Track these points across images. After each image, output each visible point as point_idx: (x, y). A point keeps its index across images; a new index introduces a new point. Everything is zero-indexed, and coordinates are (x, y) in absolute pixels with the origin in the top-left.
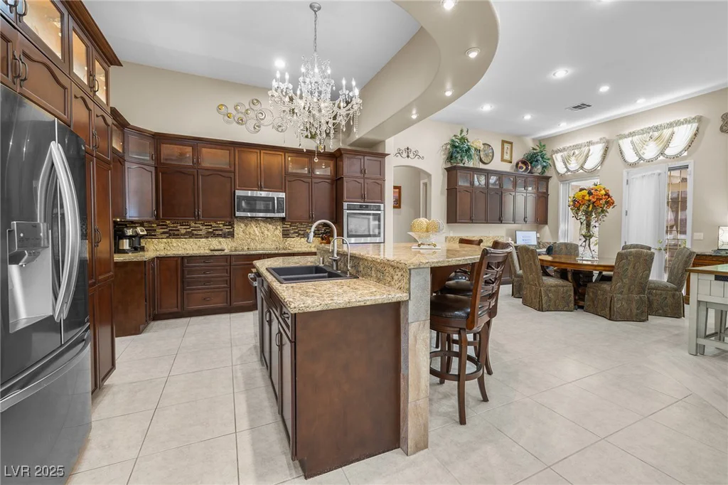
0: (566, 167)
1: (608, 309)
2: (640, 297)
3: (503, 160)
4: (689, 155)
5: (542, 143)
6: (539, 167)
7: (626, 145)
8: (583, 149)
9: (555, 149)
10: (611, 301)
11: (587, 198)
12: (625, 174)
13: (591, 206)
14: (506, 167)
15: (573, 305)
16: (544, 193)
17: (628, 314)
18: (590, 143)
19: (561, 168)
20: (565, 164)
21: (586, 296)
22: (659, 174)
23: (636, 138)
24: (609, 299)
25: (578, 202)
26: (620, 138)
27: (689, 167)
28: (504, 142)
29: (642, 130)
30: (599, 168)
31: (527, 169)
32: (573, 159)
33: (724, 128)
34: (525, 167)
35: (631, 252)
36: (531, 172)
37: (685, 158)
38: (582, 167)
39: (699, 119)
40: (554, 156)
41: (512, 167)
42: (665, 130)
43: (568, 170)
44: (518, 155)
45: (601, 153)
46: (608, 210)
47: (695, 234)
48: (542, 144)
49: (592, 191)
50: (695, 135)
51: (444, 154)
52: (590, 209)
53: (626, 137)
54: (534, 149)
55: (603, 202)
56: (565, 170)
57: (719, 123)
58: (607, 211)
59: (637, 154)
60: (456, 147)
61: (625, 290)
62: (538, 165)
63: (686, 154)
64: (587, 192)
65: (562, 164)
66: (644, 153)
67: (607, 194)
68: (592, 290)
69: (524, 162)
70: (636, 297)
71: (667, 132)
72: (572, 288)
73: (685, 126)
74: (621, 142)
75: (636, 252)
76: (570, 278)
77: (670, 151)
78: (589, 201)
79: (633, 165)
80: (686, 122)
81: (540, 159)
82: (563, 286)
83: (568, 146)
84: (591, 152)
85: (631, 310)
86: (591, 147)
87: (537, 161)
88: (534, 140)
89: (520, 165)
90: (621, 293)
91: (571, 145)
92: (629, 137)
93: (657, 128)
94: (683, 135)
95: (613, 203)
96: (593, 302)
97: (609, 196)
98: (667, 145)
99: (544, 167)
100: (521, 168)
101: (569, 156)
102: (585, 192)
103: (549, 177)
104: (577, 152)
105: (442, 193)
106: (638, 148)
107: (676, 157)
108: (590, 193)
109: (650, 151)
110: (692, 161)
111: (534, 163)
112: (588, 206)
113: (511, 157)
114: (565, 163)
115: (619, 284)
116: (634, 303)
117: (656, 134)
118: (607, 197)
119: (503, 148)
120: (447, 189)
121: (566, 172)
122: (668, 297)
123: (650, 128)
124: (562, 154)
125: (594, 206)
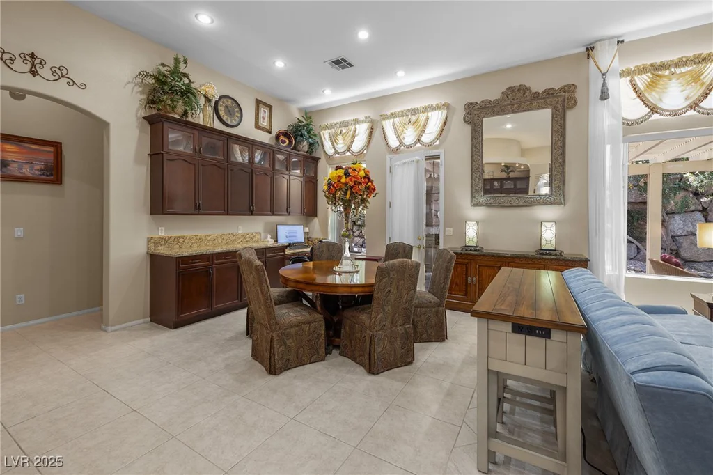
0: (334, 147)
1: (367, 356)
2: (405, 329)
3: (258, 126)
4: (440, 144)
5: (308, 114)
6: (305, 143)
7: (388, 125)
8: (350, 127)
9: (323, 125)
10: (371, 343)
11: (343, 180)
12: (388, 160)
13: (349, 192)
14: (264, 138)
15: (324, 350)
16: (312, 177)
17: (391, 359)
18: (356, 122)
19: (329, 149)
20: (333, 145)
21: (343, 331)
22: (418, 161)
23: (397, 120)
24: (368, 341)
25: (333, 186)
26: (384, 119)
27: (441, 157)
28: (258, 102)
29: (402, 112)
30: (365, 152)
31: (290, 143)
32: (340, 137)
33: (467, 118)
34: (287, 142)
35: (393, 265)
36: (295, 148)
37: (437, 147)
38: (349, 149)
39: (447, 106)
40: (321, 133)
41: (272, 138)
42: (421, 115)
43: (336, 152)
44: (279, 125)
45: (367, 134)
46: (369, 200)
47: (446, 229)
48: (308, 116)
49: (350, 171)
50: (445, 123)
51: (142, 93)
52: (348, 197)
53: (388, 118)
54: (300, 121)
55: (362, 187)
56: (333, 151)
57: (463, 113)
58: (367, 201)
59: (399, 139)
60: (164, 83)
61: (388, 323)
62: (303, 141)
63: (437, 143)
64: (343, 171)
65: (330, 143)
66: (404, 138)
67: (367, 177)
68: (348, 322)
69: (286, 134)
70: (400, 330)
71: (422, 116)
72: (323, 323)
73: (437, 112)
74: (384, 122)
75: (400, 263)
76: (318, 308)
77: (426, 138)
78: (346, 184)
79: (395, 151)
80: (438, 108)
81: (306, 133)
82: (309, 323)
83: (335, 122)
84: (357, 131)
85: (395, 350)
86: (357, 126)
87: (302, 135)
88: (300, 110)
89: (282, 137)
90: (383, 328)
91: (338, 121)
92: (391, 118)
93: (414, 110)
94: (435, 120)
95: (374, 190)
96: (351, 341)
97: (369, 179)
98: (422, 132)
99: (311, 145)
100: (283, 142)
101: (336, 135)
102: (341, 172)
103: (318, 159)
104: (344, 130)
105: (137, 161)
106: (399, 131)
107: (430, 145)
108: (347, 174)
109: (409, 137)
110: (443, 151)
111: (299, 137)
112: (346, 193)
113: (270, 126)
114: (333, 140)
115: (380, 316)
116: (398, 339)
117: (414, 118)
118: (367, 180)
119: (257, 111)
120: (151, 155)
121: (334, 154)
122: (432, 315)
123: (409, 111)
124: (329, 131)
125: (352, 193)
